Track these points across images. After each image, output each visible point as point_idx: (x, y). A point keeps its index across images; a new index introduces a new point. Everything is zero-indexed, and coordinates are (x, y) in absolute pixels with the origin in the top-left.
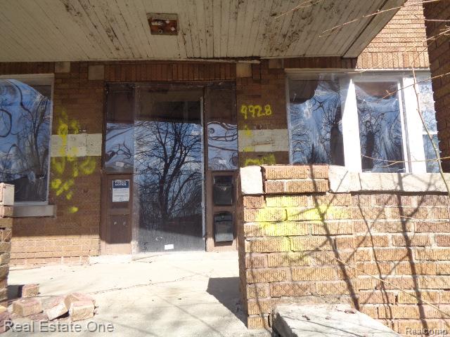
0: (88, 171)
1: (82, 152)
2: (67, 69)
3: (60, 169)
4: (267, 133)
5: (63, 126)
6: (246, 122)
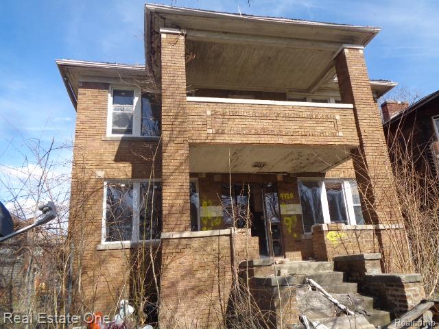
0: (218, 224)
1: (214, 215)
2: (204, 176)
3: (205, 222)
4: (292, 206)
5: (205, 202)
6: (283, 201)
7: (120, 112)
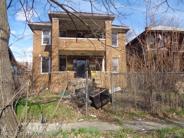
0: (71, 69)
2: (68, 56)
4: (93, 65)
7: (45, 37)
